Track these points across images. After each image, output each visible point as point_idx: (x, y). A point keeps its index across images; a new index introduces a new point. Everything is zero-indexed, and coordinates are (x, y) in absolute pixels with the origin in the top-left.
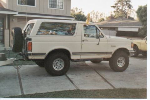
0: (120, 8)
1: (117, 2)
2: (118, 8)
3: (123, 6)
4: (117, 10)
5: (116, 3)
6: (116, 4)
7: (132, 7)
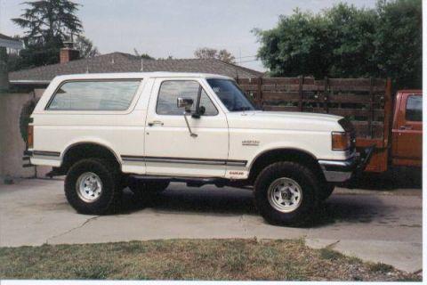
0: (44, 27)
1: (31, 8)
2: (37, 28)
3: (51, 21)
4: (34, 32)
5: (28, 11)
6: (29, 13)
7: (81, 26)
